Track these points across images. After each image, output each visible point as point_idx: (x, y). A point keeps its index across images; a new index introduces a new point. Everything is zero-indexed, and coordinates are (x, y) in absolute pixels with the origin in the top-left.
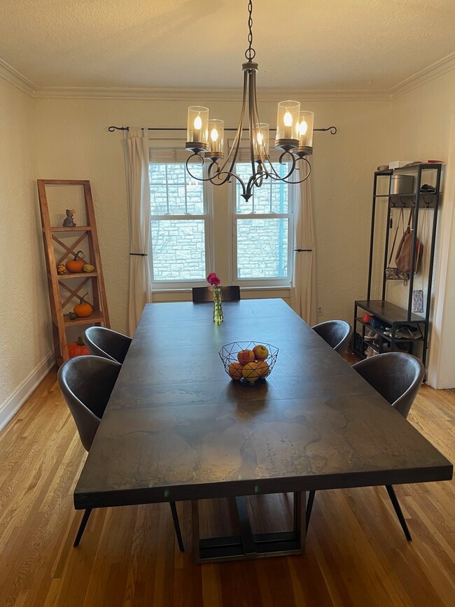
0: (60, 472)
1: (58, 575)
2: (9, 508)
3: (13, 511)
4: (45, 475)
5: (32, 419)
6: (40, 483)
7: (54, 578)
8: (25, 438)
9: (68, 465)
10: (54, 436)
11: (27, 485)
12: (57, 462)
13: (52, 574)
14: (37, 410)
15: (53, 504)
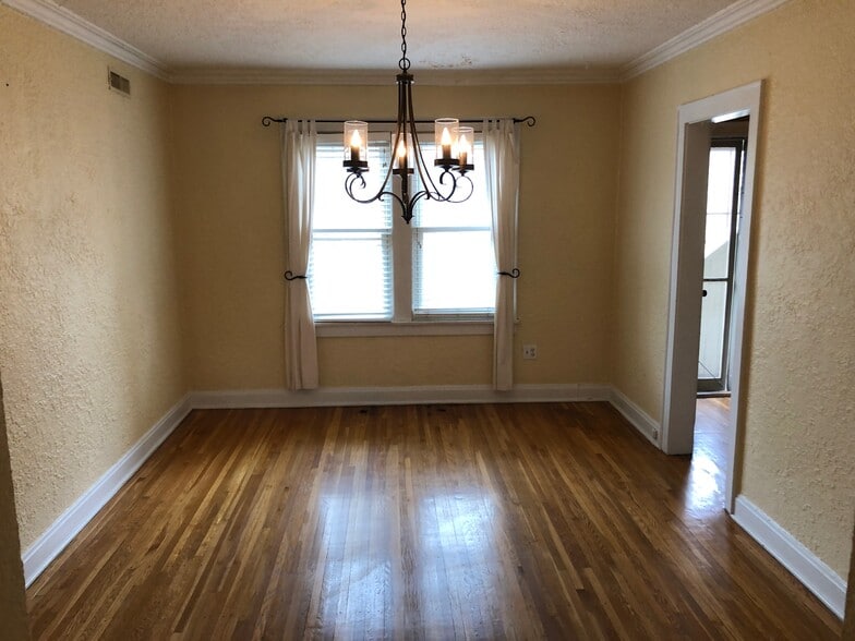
0: (188, 533)
1: (179, 629)
2: (129, 567)
3: (132, 570)
4: (170, 536)
5: (157, 477)
6: (163, 544)
7: (176, 631)
8: (148, 498)
9: (197, 527)
10: (182, 496)
11: (149, 545)
12: (184, 523)
13: (173, 629)
14: (162, 469)
15: (176, 565)
